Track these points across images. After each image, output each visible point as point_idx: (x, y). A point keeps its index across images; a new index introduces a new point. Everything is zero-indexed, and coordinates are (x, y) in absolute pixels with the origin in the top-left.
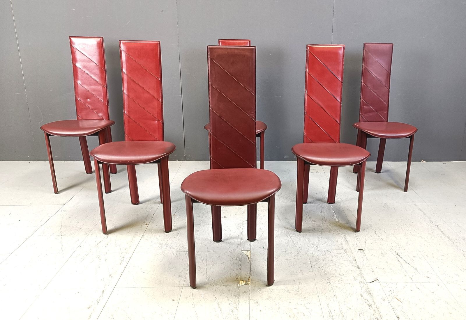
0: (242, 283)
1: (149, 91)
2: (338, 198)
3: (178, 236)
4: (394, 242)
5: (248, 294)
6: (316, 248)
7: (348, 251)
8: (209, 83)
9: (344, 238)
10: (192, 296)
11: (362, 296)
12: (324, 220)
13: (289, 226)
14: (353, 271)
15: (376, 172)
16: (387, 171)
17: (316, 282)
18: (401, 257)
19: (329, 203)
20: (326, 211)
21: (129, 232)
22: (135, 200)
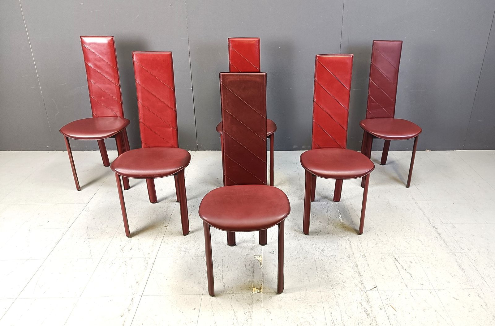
0: (255, 291)
1: (163, 100)
2: (343, 196)
3: (196, 239)
4: (394, 246)
5: (261, 302)
6: (322, 252)
7: (351, 256)
8: (221, 107)
9: (348, 241)
10: (211, 304)
11: (361, 305)
12: (329, 220)
13: (296, 228)
14: (355, 278)
15: (381, 164)
16: (392, 162)
17: (321, 289)
18: (399, 262)
19: (335, 202)
20: (331, 210)
21: (150, 235)
22: (153, 199)
